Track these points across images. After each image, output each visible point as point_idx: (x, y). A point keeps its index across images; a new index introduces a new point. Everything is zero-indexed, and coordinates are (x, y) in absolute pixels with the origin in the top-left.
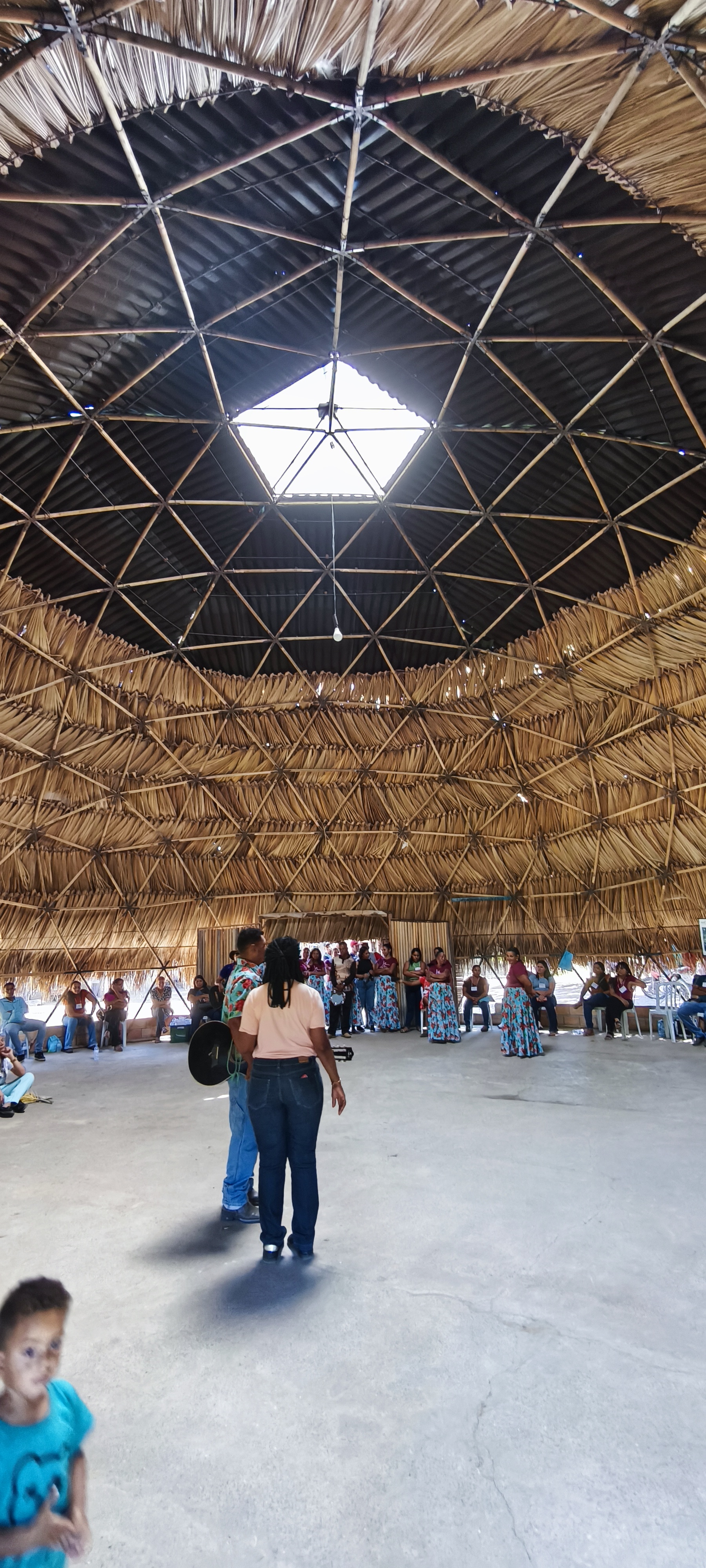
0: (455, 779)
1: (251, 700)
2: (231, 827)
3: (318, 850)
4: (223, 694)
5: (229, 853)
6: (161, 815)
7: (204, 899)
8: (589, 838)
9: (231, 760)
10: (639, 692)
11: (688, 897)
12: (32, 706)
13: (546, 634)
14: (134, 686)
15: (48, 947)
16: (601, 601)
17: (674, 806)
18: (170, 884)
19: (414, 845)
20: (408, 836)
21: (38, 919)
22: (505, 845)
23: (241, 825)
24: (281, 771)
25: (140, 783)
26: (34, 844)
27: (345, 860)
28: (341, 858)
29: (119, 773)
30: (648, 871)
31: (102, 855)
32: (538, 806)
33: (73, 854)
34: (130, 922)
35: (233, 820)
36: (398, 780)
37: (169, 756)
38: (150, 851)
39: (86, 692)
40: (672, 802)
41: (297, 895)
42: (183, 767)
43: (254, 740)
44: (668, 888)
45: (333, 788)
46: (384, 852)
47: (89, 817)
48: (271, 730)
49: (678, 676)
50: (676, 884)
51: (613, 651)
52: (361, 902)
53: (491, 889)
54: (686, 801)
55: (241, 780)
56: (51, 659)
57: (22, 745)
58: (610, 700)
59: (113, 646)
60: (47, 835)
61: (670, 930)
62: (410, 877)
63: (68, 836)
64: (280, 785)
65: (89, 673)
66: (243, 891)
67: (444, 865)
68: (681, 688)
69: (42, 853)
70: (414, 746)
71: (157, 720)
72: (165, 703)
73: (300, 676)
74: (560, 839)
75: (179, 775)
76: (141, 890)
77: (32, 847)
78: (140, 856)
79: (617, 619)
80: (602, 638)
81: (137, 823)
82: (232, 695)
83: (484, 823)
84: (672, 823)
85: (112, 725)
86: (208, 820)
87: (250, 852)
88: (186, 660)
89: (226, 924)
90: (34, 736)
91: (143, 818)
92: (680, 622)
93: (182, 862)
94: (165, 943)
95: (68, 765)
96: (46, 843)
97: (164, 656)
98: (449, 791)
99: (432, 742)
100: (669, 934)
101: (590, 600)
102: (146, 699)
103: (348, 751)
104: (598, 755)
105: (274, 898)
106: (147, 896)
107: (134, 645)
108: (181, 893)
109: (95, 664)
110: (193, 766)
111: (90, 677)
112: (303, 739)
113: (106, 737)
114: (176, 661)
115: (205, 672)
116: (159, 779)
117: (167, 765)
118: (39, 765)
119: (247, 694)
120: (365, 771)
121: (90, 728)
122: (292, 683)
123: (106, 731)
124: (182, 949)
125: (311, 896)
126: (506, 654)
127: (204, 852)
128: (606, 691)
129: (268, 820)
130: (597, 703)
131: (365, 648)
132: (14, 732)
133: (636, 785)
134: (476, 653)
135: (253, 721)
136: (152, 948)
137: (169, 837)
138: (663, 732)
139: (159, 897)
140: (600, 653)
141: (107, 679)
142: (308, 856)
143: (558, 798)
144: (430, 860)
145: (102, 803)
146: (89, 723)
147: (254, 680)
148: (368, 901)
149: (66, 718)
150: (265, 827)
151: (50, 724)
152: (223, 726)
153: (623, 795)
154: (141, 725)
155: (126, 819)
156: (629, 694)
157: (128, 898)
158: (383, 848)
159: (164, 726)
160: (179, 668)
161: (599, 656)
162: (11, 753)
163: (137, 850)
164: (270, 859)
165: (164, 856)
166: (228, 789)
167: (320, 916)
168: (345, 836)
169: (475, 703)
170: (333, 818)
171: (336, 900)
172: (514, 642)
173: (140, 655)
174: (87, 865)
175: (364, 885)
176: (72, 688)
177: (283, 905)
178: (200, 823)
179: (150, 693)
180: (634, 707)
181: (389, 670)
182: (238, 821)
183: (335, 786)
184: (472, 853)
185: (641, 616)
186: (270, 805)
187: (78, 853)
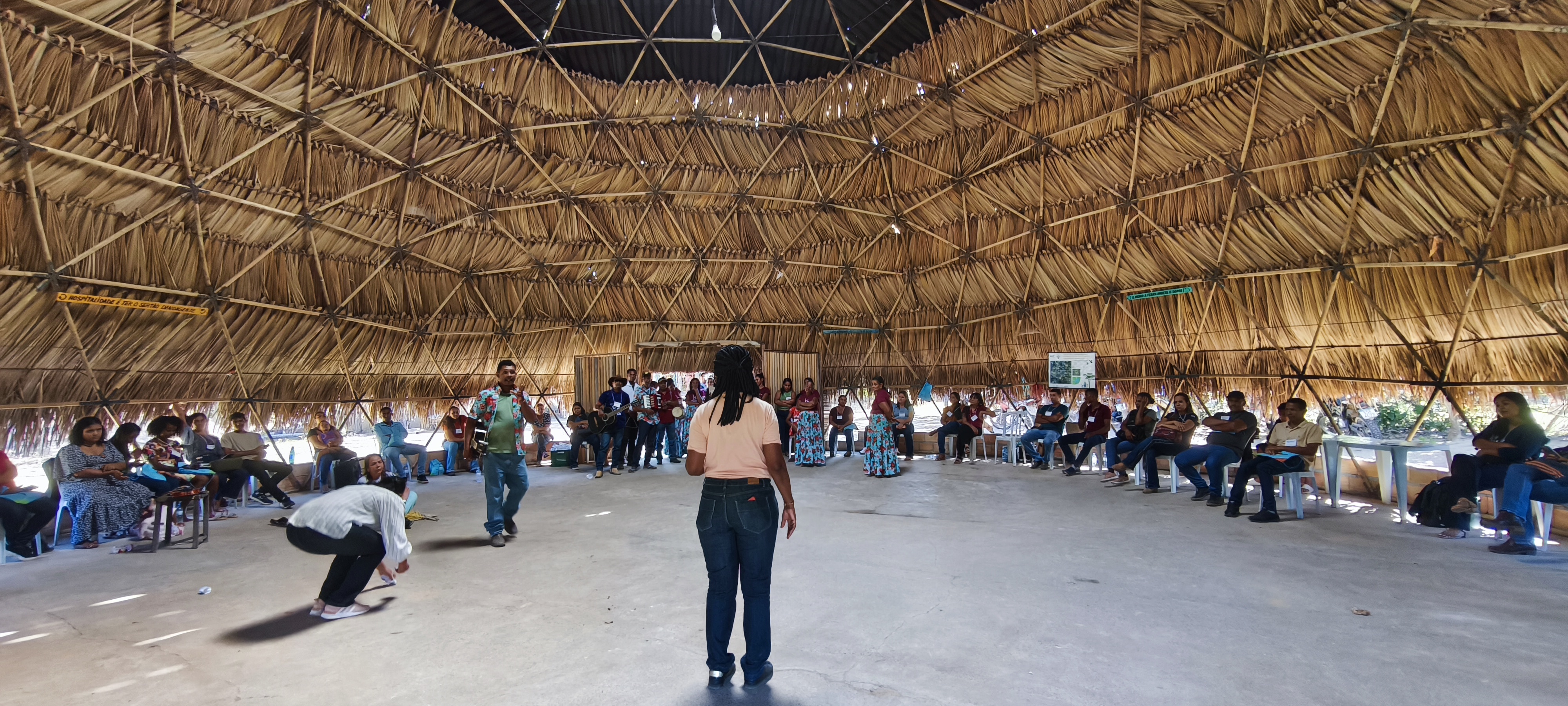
0: (831, 207)
1: (623, 111)
2: (605, 252)
3: (694, 279)
4: (594, 101)
5: (605, 279)
6: (532, 236)
7: (580, 326)
8: (956, 273)
9: (604, 178)
10: (1017, 118)
11: (1041, 332)
12: (385, 106)
13: (931, 49)
14: (496, 87)
15: (422, 372)
16: (990, 12)
17: (1038, 241)
18: (545, 309)
19: (788, 276)
20: (783, 266)
21: (411, 343)
22: (876, 278)
23: (616, 250)
24: (656, 193)
25: (508, 201)
26: (400, 263)
27: (720, 289)
28: (716, 287)
29: (486, 188)
30: (1007, 306)
31: (472, 277)
32: (910, 238)
33: (442, 275)
34: (505, 349)
35: (607, 243)
36: (774, 206)
37: (538, 171)
38: (523, 275)
39: (444, 92)
40: (1037, 237)
41: (672, 325)
42: (553, 183)
43: (628, 156)
44: (1024, 323)
45: (709, 213)
46: (759, 282)
47: (456, 236)
48: (646, 148)
49: (1057, 102)
50: (1031, 319)
51: (996, 71)
52: (735, 332)
53: (861, 321)
54: (1050, 237)
55: (615, 201)
56: (402, 50)
57: (378, 151)
58: (988, 126)
59: (471, 39)
60: (413, 254)
61: (1021, 363)
62: (783, 308)
63: (436, 255)
64: (655, 207)
65: (447, 70)
66: (619, 318)
67: (817, 296)
68: (1058, 115)
69: (409, 273)
70: (792, 169)
71: (523, 129)
72: (531, 109)
73: (675, 86)
74: (929, 272)
75: (548, 193)
76: (515, 316)
77: (398, 266)
78: (513, 279)
79: (1003, 34)
80: (987, 55)
81: (508, 245)
82: (603, 104)
83: (857, 255)
84: (1034, 258)
85: (474, 131)
86: (581, 243)
87: (626, 279)
88: (553, 60)
89: (603, 352)
90: (390, 140)
91: (513, 239)
92: (1065, 41)
93: (556, 287)
94: (543, 370)
95: (430, 177)
96: (413, 262)
97: (527, 53)
98: (825, 220)
99: (810, 167)
100: (1020, 368)
101: (978, 12)
102: (511, 104)
103: (725, 173)
104: (972, 186)
105: (650, 327)
106: (521, 322)
107: (494, 38)
108: (556, 320)
109: (451, 60)
110: (565, 183)
111: (448, 74)
112: (678, 158)
113: (469, 146)
114: (541, 60)
115: (573, 75)
116: (529, 197)
117: (536, 181)
118: (398, 175)
119: (619, 103)
120: (741, 196)
121: (451, 135)
122: (667, 93)
123: (469, 139)
124: (560, 377)
125: (686, 325)
126: (890, 70)
127: (578, 277)
128: (985, 116)
129: (644, 245)
130: (975, 129)
131: (744, 56)
132: (368, 135)
133: (1004, 218)
134: (859, 67)
135: (626, 134)
136: (530, 375)
137: (541, 261)
138: (1036, 163)
139: (534, 322)
140: (983, 72)
141: (466, 78)
142: (684, 284)
143: (930, 230)
144: (803, 290)
145: (469, 221)
146: (449, 128)
147: (627, 87)
148: (742, 331)
149: (423, 121)
150: (640, 253)
151: (407, 129)
152: (594, 140)
153: (991, 229)
154: (506, 133)
155: (495, 239)
156: (1007, 120)
157: (502, 323)
158: (758, 278)
159: (531, 136)
160: (545, 69)
161: (983, 76)
162: (366, 160)
163: (509, 273)
164: (645, 286)
165: (537, 281)
166: (602, 211)
167: (695, 345)
168: (721, 264)
169: (855, 124)
170: (708, 245)
171: (711, 330)
172: (898, 56)
173: (502, 50)
174: (457, 287)
175: (738, 315)
176: (428, 86)
177: (659, 334)
178: (574, 246)
179: (515, 97)
180: (1011, 134)
181: (769, 82)
182: (612, 245)
183: (712, 211)
184: (844, 286)
185: (1027, 32)
186: (646, 229)
187: (447, 274)
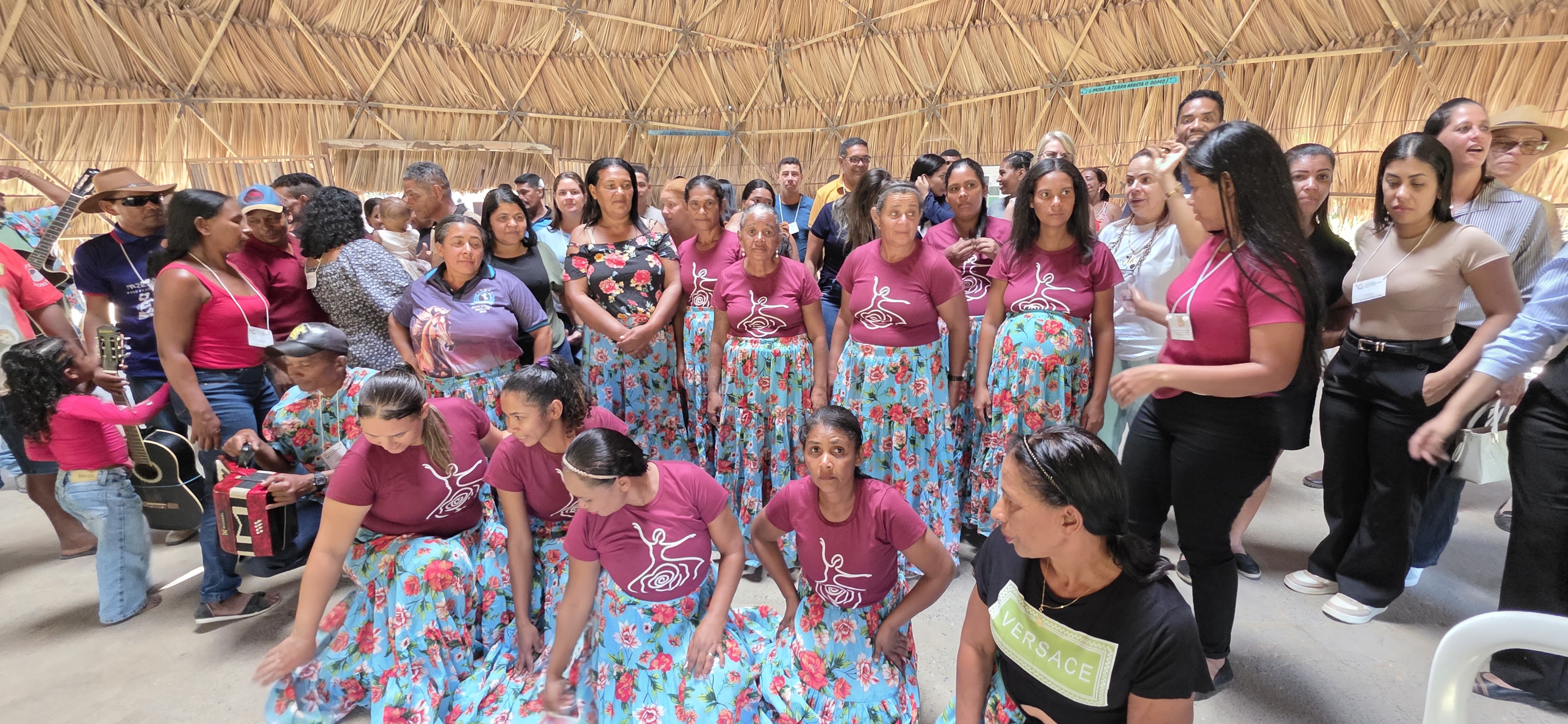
3: (421, 27)
7: (185, 102)
17: (973, 4)
18: (81, 59)
19: (592, 37)
20: (583, 21)
22: (728, 52)
27: (474, 51)
28: (467, 47)
41: (389, 110)
44: (931, 126)
46: (542, 44)
50: (942, 120)
52: (508, 128)
53: (702, 118)
62: (584, 93)
67: (637, 75)
74: (805, 48)
83: (701, 11)
89: (251, 154)
93: (98, 10)
105: (345, 113)
106: (21, 83)
125: (416, 112)
142: (403, 36)
144: (616, 65)
148: (519, 127)
158: (542, 36)
164: (323, 32)
167: (439, 148)
168: (472, 4)
171: (463, 122)
175: (511, 101)
177: (365, 125)
184: (680, 61)
